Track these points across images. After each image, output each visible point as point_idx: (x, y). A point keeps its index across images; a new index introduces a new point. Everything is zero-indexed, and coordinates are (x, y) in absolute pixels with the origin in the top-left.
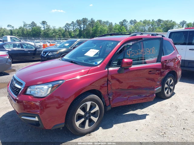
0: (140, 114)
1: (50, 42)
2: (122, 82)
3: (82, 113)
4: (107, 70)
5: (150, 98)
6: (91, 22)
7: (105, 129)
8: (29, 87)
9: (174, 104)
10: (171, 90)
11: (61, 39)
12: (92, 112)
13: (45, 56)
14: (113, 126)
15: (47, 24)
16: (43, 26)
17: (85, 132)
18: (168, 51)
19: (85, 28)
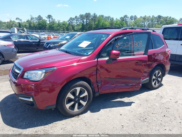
0: (127, 102)
1: (54, 34)
2: (111, 72)
3: (72, 97)
4: (96, 60)
5: (136, 87)
6: (94, 17)
7: (93, 112)
8: (27, 72)
9: (160, 94)
10: (158, 81)
11: (64, 33)
12: (81, 96)
13: (47, 47)
14: (100, 110)
15: (52, 18)
16: (49, 20)
17: (75, 114)
18: (157, 45)
19: (87, 22)
